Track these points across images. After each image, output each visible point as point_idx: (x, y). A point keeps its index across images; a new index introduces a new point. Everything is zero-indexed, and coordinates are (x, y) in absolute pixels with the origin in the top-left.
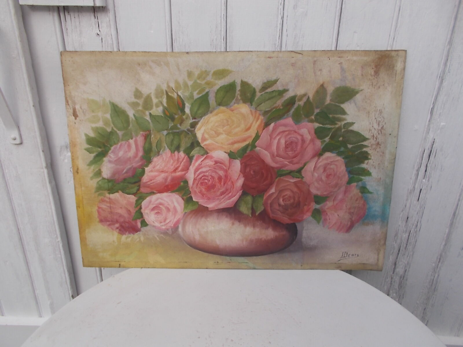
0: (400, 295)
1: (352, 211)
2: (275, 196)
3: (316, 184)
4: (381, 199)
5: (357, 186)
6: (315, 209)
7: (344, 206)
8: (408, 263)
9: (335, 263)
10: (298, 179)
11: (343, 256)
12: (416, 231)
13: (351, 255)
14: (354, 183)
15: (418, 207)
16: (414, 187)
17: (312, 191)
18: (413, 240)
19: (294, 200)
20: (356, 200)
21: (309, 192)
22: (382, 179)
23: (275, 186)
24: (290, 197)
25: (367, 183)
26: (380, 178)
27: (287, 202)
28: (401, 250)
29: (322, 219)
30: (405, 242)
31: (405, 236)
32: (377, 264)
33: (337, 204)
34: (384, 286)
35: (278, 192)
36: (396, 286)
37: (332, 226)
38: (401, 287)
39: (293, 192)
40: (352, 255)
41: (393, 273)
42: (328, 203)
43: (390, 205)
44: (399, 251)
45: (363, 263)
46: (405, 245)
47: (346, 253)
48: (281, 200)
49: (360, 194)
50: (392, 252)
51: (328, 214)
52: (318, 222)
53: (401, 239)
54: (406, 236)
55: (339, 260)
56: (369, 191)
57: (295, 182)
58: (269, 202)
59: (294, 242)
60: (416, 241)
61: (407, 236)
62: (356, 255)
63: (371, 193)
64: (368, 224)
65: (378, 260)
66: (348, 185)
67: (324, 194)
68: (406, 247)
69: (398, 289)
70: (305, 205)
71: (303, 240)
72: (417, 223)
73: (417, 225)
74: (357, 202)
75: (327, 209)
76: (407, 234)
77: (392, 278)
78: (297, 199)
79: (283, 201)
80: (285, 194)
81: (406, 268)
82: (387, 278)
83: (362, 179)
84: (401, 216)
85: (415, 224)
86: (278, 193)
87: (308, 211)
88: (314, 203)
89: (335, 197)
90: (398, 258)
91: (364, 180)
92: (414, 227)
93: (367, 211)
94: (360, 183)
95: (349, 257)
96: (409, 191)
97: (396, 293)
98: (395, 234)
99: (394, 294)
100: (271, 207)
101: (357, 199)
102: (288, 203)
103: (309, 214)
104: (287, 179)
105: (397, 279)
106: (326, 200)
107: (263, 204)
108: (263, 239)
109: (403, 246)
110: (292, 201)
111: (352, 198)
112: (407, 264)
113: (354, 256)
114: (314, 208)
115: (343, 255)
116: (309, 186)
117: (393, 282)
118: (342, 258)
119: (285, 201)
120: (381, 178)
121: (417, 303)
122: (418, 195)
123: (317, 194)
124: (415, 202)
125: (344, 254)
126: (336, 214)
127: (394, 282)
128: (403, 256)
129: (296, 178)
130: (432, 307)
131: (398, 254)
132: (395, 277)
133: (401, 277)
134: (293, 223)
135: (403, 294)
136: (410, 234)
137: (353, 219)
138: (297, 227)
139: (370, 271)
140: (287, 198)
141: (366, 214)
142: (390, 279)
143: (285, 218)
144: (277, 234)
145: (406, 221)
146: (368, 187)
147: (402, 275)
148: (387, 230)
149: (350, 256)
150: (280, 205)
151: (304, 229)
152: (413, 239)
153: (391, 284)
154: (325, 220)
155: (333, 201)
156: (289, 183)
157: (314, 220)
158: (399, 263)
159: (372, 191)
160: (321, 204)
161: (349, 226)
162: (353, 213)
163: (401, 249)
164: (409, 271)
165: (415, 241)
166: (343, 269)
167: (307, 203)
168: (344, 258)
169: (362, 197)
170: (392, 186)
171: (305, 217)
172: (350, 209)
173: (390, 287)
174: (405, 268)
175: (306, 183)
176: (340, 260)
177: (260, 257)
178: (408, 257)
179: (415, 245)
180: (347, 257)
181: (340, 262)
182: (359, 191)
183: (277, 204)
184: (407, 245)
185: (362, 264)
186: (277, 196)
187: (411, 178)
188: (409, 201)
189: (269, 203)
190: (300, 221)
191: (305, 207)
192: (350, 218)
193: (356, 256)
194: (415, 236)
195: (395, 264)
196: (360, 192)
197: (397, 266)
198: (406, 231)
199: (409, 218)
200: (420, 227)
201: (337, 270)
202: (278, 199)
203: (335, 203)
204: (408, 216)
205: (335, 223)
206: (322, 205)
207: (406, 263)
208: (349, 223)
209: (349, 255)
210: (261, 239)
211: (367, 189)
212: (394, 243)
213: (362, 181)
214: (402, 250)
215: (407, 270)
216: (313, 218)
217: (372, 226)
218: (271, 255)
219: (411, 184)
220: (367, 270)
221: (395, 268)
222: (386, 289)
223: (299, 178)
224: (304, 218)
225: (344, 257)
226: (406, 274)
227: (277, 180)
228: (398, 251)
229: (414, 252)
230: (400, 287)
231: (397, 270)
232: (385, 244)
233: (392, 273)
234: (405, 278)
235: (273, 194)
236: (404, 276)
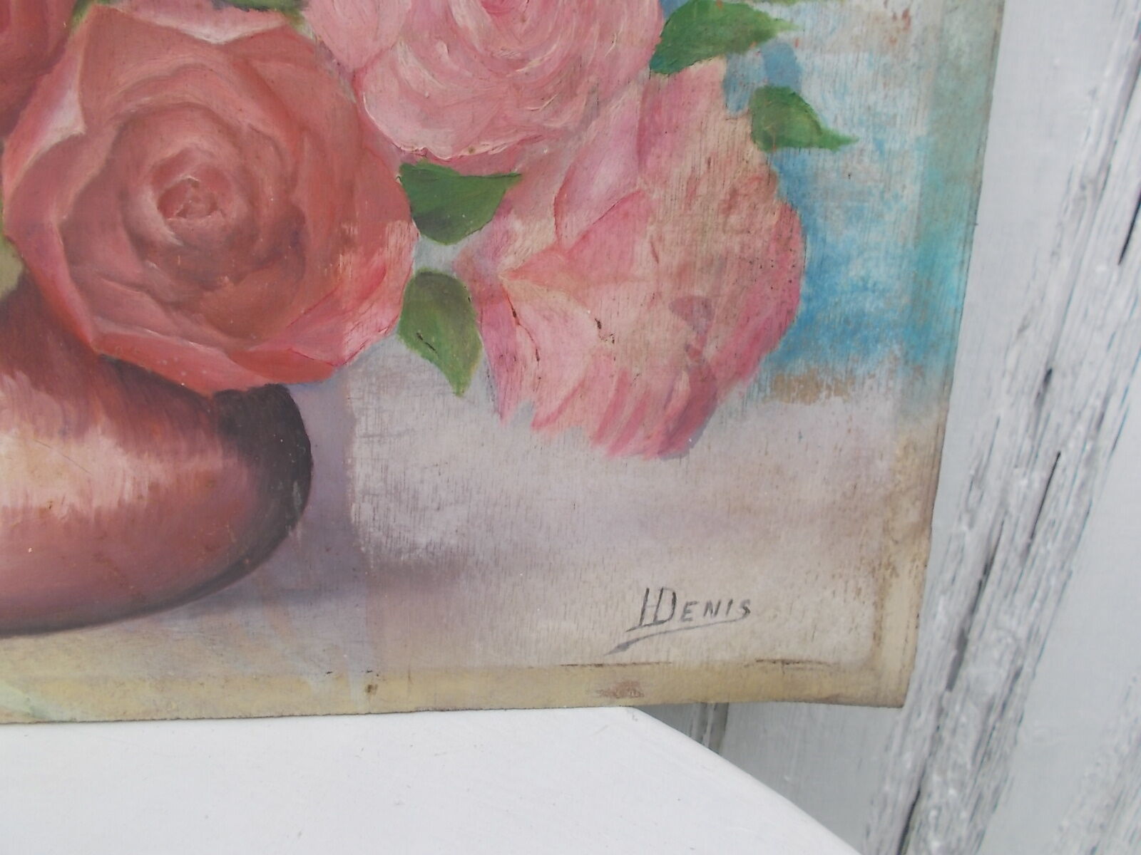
0: (980, 797)
1: (699, 291)
2: (90, 166)
3: (409, 66)
4: (910, 191)
5: (728, 84)
6: (426, 277)
7: (642, 249)
8: (1032, 634)
9: (600, 665)
10: (253, 14)
11: (648, 620)
12: (1094, 451)
13: (704, 608)
14: (709, 56)
15: (1120, 302)
16: (1106, 168)
17: (382, 127)
18: (1070, 507)
19: (253, 199)
20: (729, 206)
21: (361, 129)
22: (916, 23)
23: (77, 76)
24: (214, 176)
25: (801, 56)
26: (906, 15)
27: (200, 223)
28: (996, 568)
29: (483, 353)
30: (1026, 519)
31: (1027, 484)
32: (870, 665)
33: (585, 237)
34: (900, 754)
35: (110, 133)
36: (964, 749)
37: (560, 410)
38: (988, 754)
39: (229, 132)
40: (709, 605)
41: (950, 686)
42: (516, 225)
43: (968, 241)
44: (987, 570)
45: (778, 657)
46: (1021, 539)
47: (667, 597)
48: (148, 201)
49: (754, 154)
50: (948, 576)
51: (526, 311)
52: (459, 381)
53: (1003, 504)
54: (1029, 486)
55: (623, 640)
56: (816, 125)
57: (237, 42)
58: (55, 217)
59: (299, 532)
60: (1088, 513)
61: (1038, 486)
62: (731, 603)
63: (833, 142)
64: (809, 389)
65: (877, 638)
66: (663, 80)
67: (480, 150)
68: (1029, 546)
69: (969, 766)
70: (346, 242)
71: (362, 511)
72: (1106, 402)
73: (1102, 416)
74: (734, 219)
75: (516, 273)
76: (1039, 476)
77: (941, 712)
78: (269, 191)
79: (164, 206)
80: (171, 152)
81: (1019, 662)
82: (919, 715)
83: (768, 20)
84: (1011, 362)
85: (1087, 414)
86: (118, 143)
87: (368, 292)
88: (414, 224)
89: (567, 183)
90: (983, 607)
91: (781, 35)
92: (1081, 428)
93: (804, 287)
94: (753, 62)
95: (686, 624)
96: (1075, 187)
97: (961, 785)
98: (972, 472)
99: (952, 792)
100: (74, 258)
101: (734, 193)
102: (206, 223)
103: (383, 314)
104: (164, 20)
105: (968, 717)
106: (503, 208)
107: (9, 240)
108: (61, 512)
109: (1012, 539)
110: (236, 208)
111: (693, 182)
112: (1029, 639)
113: (721, 616)
114: (414, 273)
115: (650, 611)
116: (355, 80)
117: (946, 734)
118: (644, 632)
119: (183, 214)
120: (912, 12)
121: (1061, 829)
122: (1128, 219)
123: (426, 153)
124: (1101, 268)
125: (652, 600)
126: (583, 318)
127: (954, 731)
128: (1006, 596)
129: (240, 12)
130: (1130, 841)
131: (981, 586)
132: (957, 708)
133: (990, 708)
134: (268, 386)
135: (997, 792)
136: (1058, 471)
137: (710, 352)
138: (304, 414)
139: (823, 707)
140: (195, 185)
141: (802, 307)
142: (932, 717)
143: (202, 348)
144: (156, 470)
145: (1040, 399)
146: (812, 93)
147: (993, 697)
148: (941, 429)
149: (697, 611)
150: (143, 245)
151: (360, 429)
152: (1072, 499)
153: (936, 740)
154: (507, 360)
155: (550, 212)
156: (186, 57)
157: (421, 360)
158: (981, 634)
159: (843, 132)
160: (464, 235)
161: (678, 403)
162: (706, 304)
163: (999, 558)
164: (1034, 674)
165: (1082, 511)
166: (652, 700)
167: (355, 231)
168: (654, 629)
169: (771, 178)
170: (990, 81)
171: (352, 340)
172: (683, 273)
173: (932, 753)
174: (1013, 662)
175: (330, 55)
176: (624, 647)
177: (61, 638)
178: (1036, 604)
179: (1079, 537)
180: (675, 624)
181: (625, 657)
182: (743, 127)
183: (123, 235)
184: (1032, 535)
185: (774, 662)
186: (110, 163)
187: (1093, 93)
188: (1065, 263)
189: (56, 229)
190: (318, 373)
191: (349, 263)
192: (687, 347)
193: (736, 611)
194: (1083, 485)
195: (962, 642)
196: (753, 137)
197: (971, 648)
198: (1034, 454)
199: (1056, 380)
200: (1117, 427)
201: (610, 704)
202: (125, 196)
203: (576, 223)
204: (1047, 363)
205: (582, 388)
206: (473, 241)
207: (1022, 632)
208: (683, 386)
209: (686, 611)
210: (44, 512)
211: (805, 109)
212: (964, 528)
213: (770, 42)
214: (1005, 566)
215: (1027, 670)
216: (415, 346)
217: (837, 401)
218: (141, 624)
219: (1091, 140)
220: (808, 700)
221: (958, 662)
222: (909, 766)
223: (263, 9)
224: (346, 352)
225: (657, 622)
226: (1018, 689)
227: (83, 22)
228: (979, 575)
229: (1070, 574)
230: (979, 758)
231: (971, 671)
232: (925, 524)
233: (943, 683)
234: (1010, 714)
235: (70, 147)
236: (1004, 706)
